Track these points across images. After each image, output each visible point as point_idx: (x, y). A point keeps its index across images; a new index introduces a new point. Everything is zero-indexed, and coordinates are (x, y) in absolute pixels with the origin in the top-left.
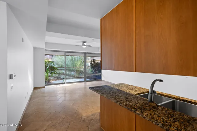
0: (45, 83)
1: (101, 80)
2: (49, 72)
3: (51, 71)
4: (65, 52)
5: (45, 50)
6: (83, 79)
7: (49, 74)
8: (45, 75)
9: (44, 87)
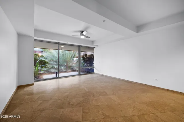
0: (34, 79)
1: (94, 73)
2: (40, 66)
3: (41, 65)
4: (59, 44)
5: (35, 39)
6: (77, 73)
7: (39, 68)
8: (35, 69)
9: (33, 84)
